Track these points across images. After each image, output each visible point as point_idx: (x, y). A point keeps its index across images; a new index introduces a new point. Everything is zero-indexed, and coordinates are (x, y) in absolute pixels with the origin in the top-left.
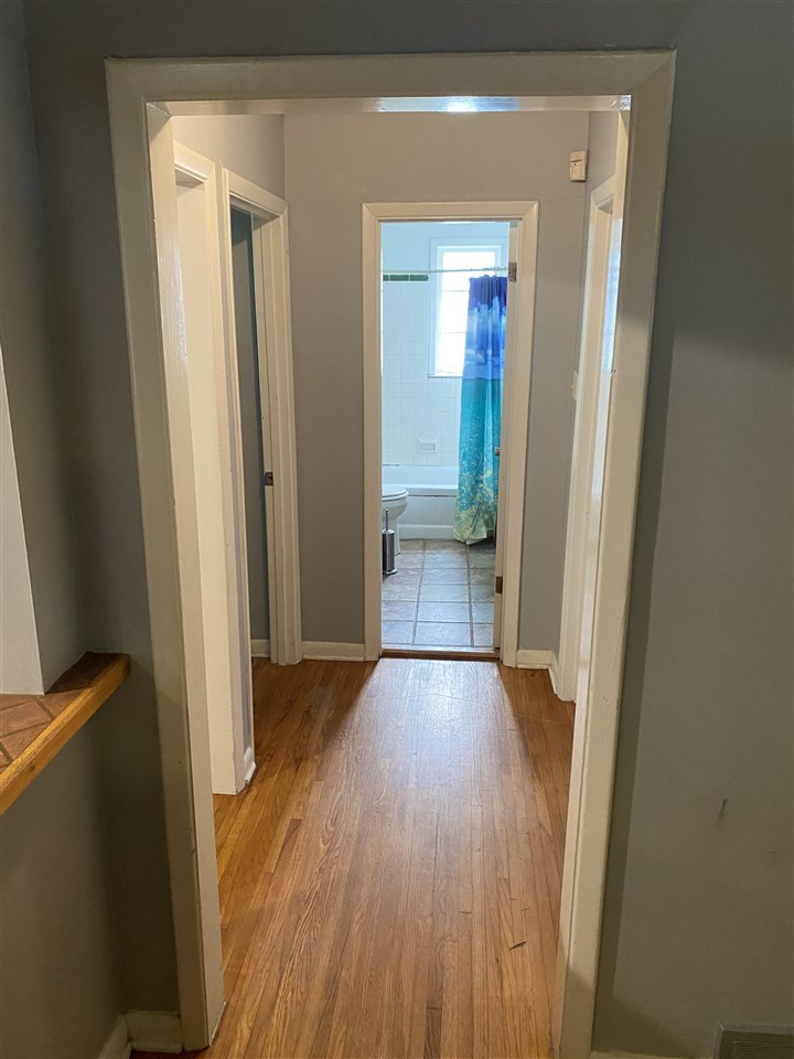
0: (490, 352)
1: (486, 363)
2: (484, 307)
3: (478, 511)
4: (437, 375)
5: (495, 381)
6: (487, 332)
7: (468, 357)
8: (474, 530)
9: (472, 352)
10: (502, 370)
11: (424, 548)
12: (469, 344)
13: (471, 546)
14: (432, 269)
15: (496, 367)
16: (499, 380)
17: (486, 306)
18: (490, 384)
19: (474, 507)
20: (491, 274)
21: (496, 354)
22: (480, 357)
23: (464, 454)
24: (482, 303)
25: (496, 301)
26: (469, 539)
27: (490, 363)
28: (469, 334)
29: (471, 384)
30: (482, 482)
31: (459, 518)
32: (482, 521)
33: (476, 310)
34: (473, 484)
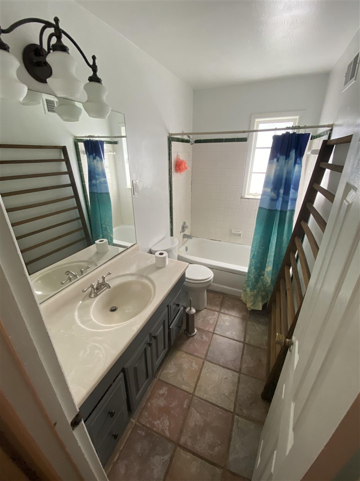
0: (282, 191)
1: (277, 200)
2: (282, 158)
3: (258, 293)
4: (247, 196)
5: (283, 213)
6: (282, 179)
7: (264, 193)
8: (253, 304)
9: (269, 190)
10: (289, 204)
11: (222, 305)
12: (266, 184)
13: (250, 311)
15: (285, 202)
16: (286, 212)
17: (284, 157)
18: (278, 214)
19: (255, 291)
20: (291, 132)
21: (287, 192)
22: (273, 195)
23: (254, 255)
24: (282, 154)
25: (293, 154)
26: (249, 308)
27: (281, 199)
28: (267, 178)
30: (263, 275)
31: (245, 290)
32: (260, 298)
33: (275, 160)
34: (257, 276)
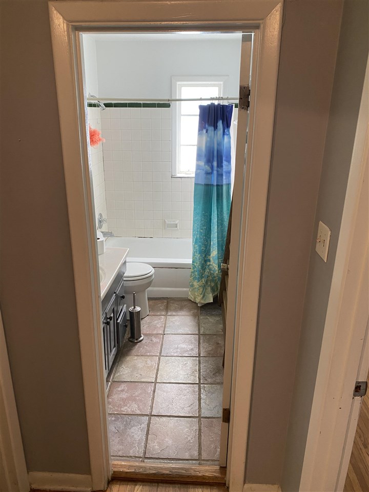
0: (215, 164)
1: (211, 173)
2: (211, 129)
3: (207, 282)
4: (178, 175)
5: (219, 187)
6: (213, 148)
7: (198, 167)
8: (203, 297)
9: (202, 163)
10: (224, 177)
11: (167, 309)
12: (199, 157)
13: (201, 307)
14: (173, 98)
15: (220, 175)
16: (222, 185)
17: (213, 128)
18: (215, 188)
19: (203, 280)
20: (216, 102)
21: (220, 165)
22: (208, 168)
23: (196, 239)
24: (210, 125)
25: (220, 124)
26: (199, 303)
27: (215, 172)
28: (199, 150)
29: (202, 188)
30: (209, 261)
31: (192, 286)
32: (209, 289)
33: (204, 131)
34: (203, 262)
